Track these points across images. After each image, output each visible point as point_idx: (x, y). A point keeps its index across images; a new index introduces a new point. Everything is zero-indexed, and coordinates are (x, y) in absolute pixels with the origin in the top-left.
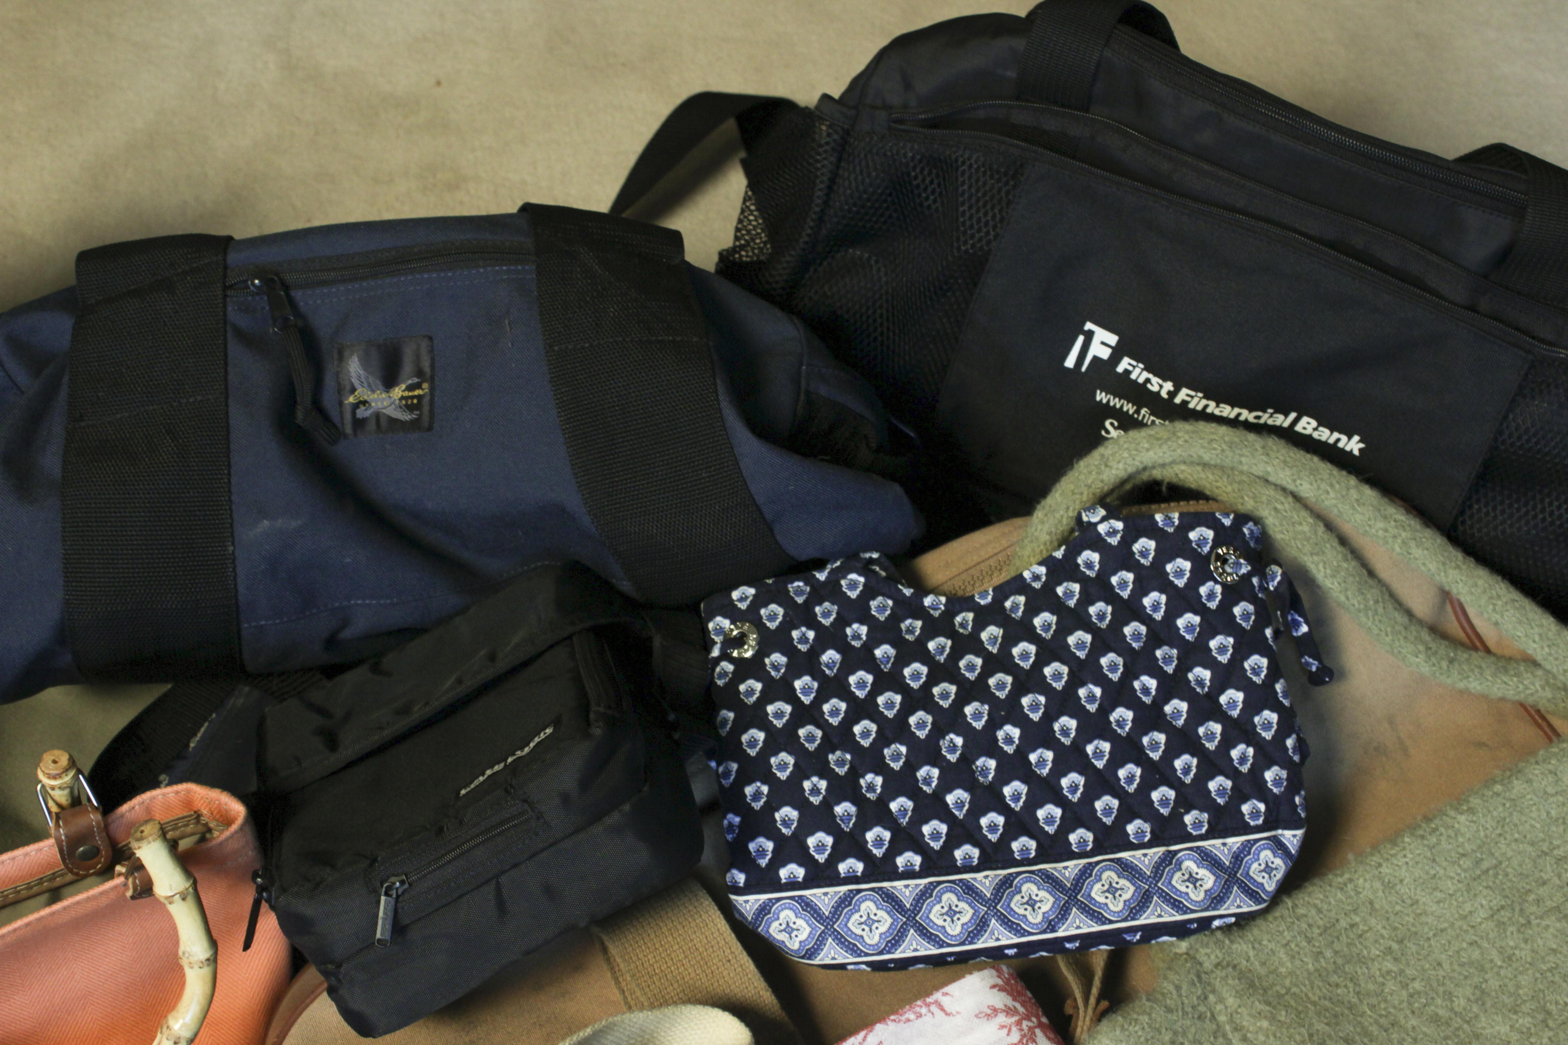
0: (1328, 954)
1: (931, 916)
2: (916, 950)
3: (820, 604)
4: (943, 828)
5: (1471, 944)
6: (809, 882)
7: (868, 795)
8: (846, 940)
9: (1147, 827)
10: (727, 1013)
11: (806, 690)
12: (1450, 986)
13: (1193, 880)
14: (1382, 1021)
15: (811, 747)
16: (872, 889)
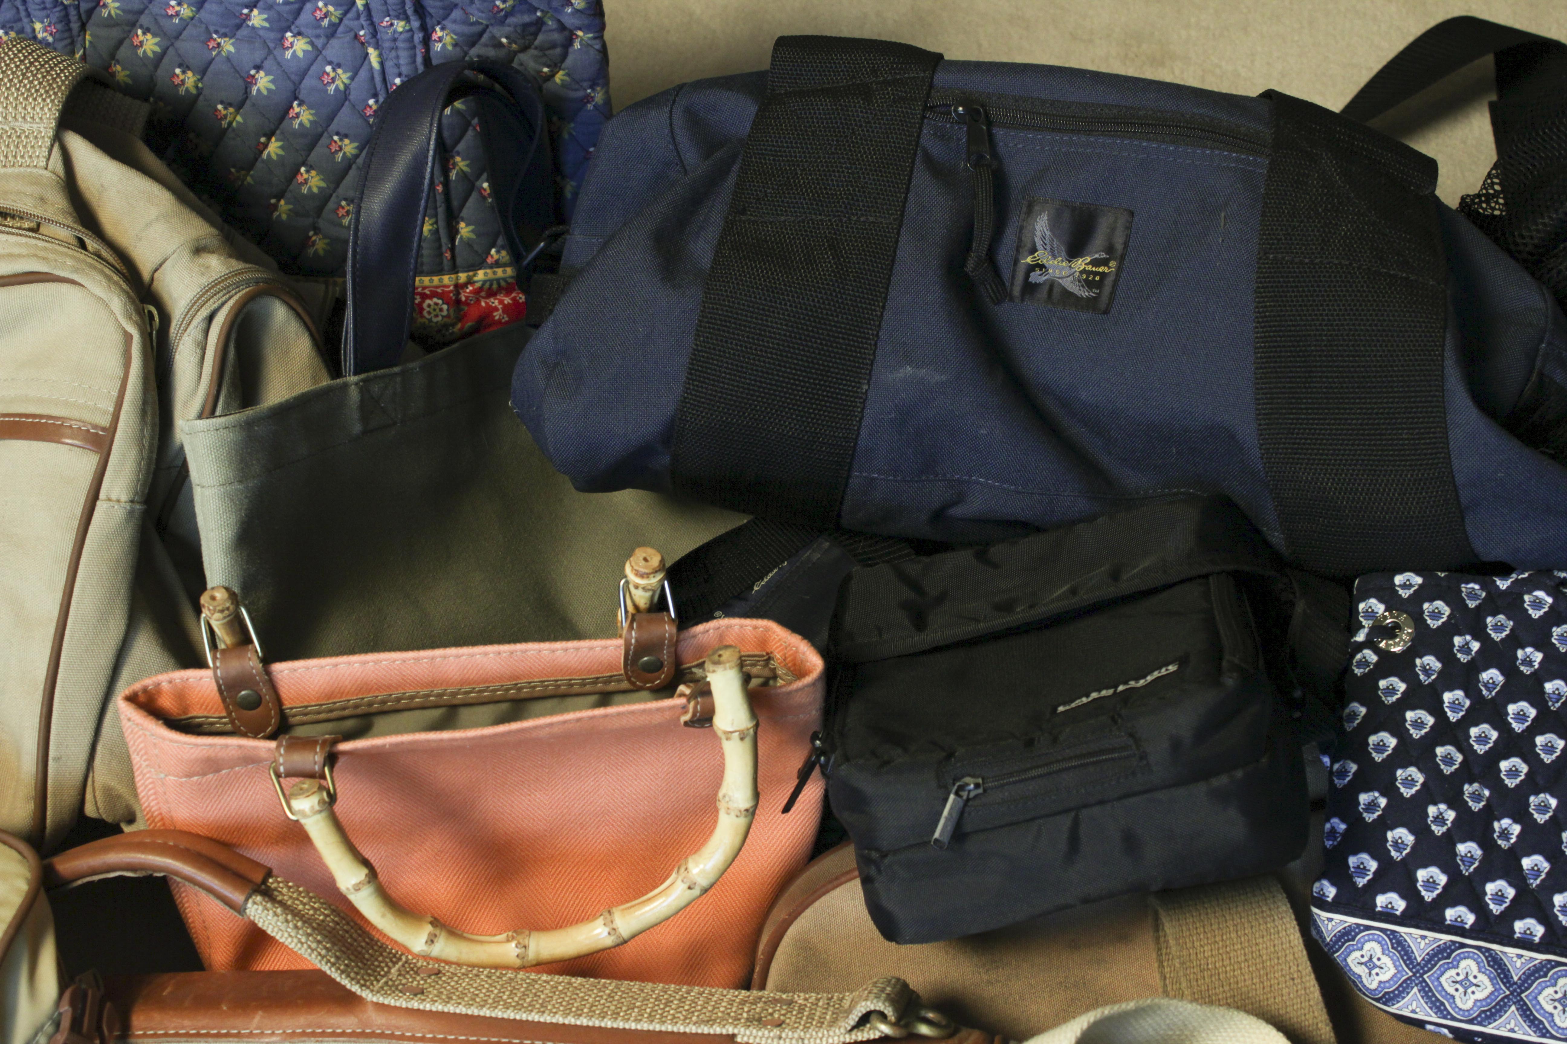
1: (1540, 998)
3: (1494, 615)
6: (1408, 919)
7: (1499, 842)
8: (1434, 995)
11: (1455, 706)
15: (1447, 770)
16: (1479, 948)
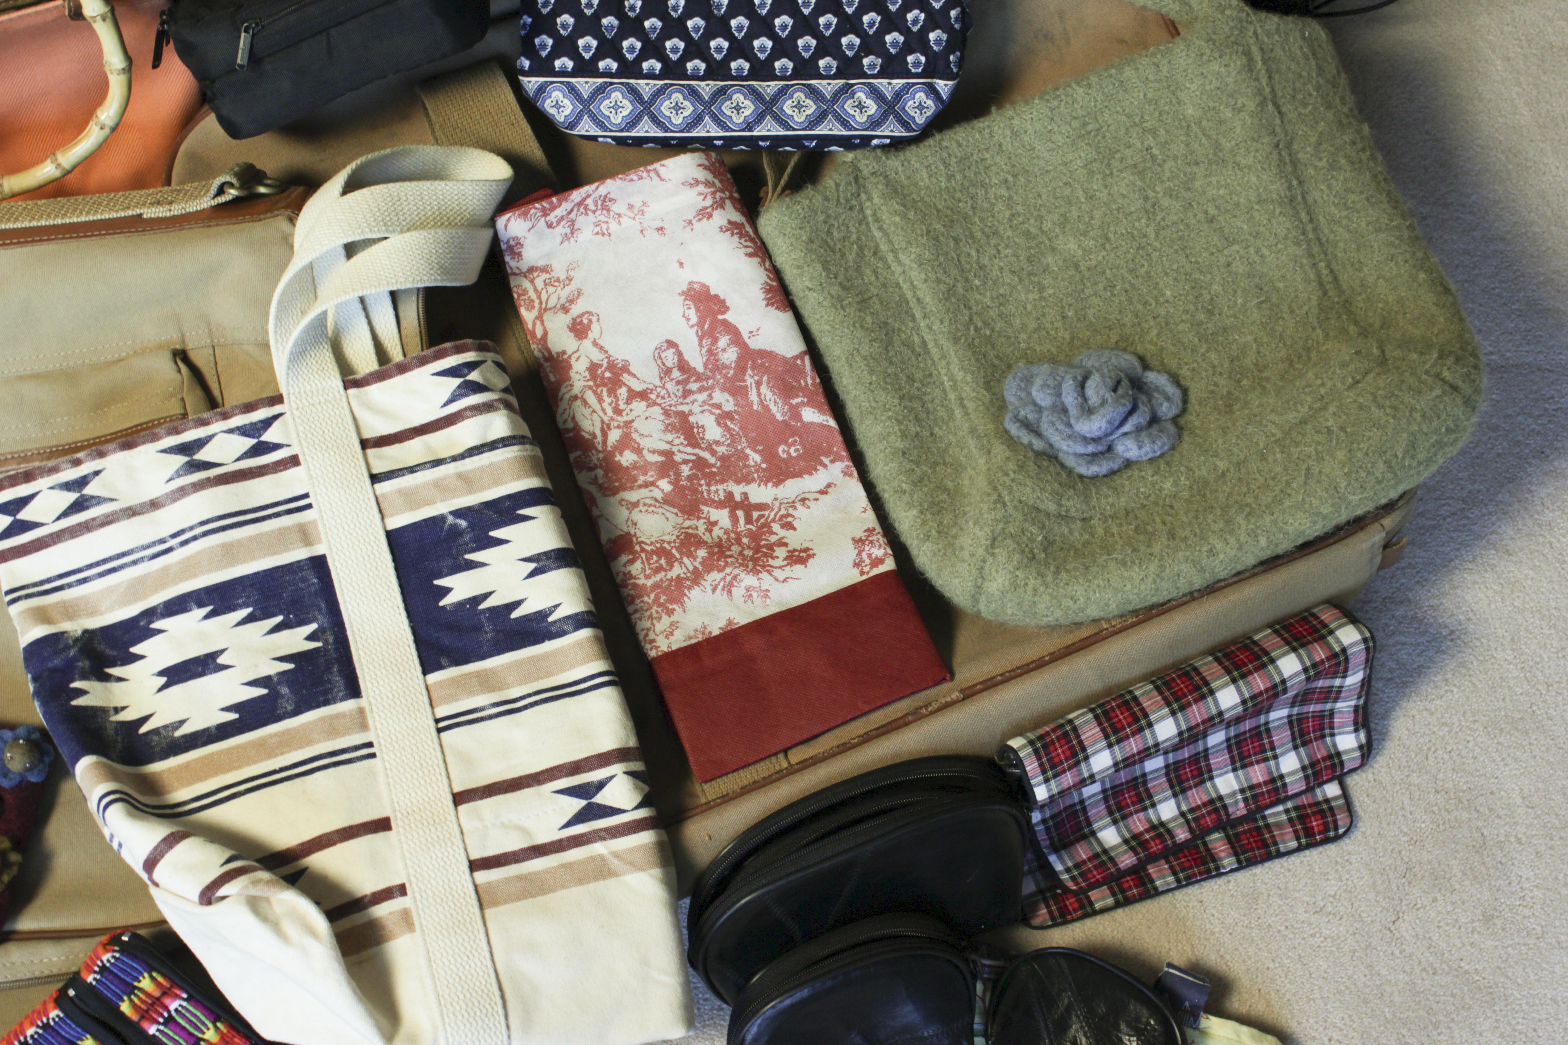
0: (959, 177)
1: (662, 108)
2: (647, 132)
4: (682, 45)
5: (1065, 184)
6: (576, 72)
8: (598, 118)
9: (834, 64)
10: (500, 158)
12: (1043, 212)
13: (861, 107)
14: (987, 230)
16: (621, 84)
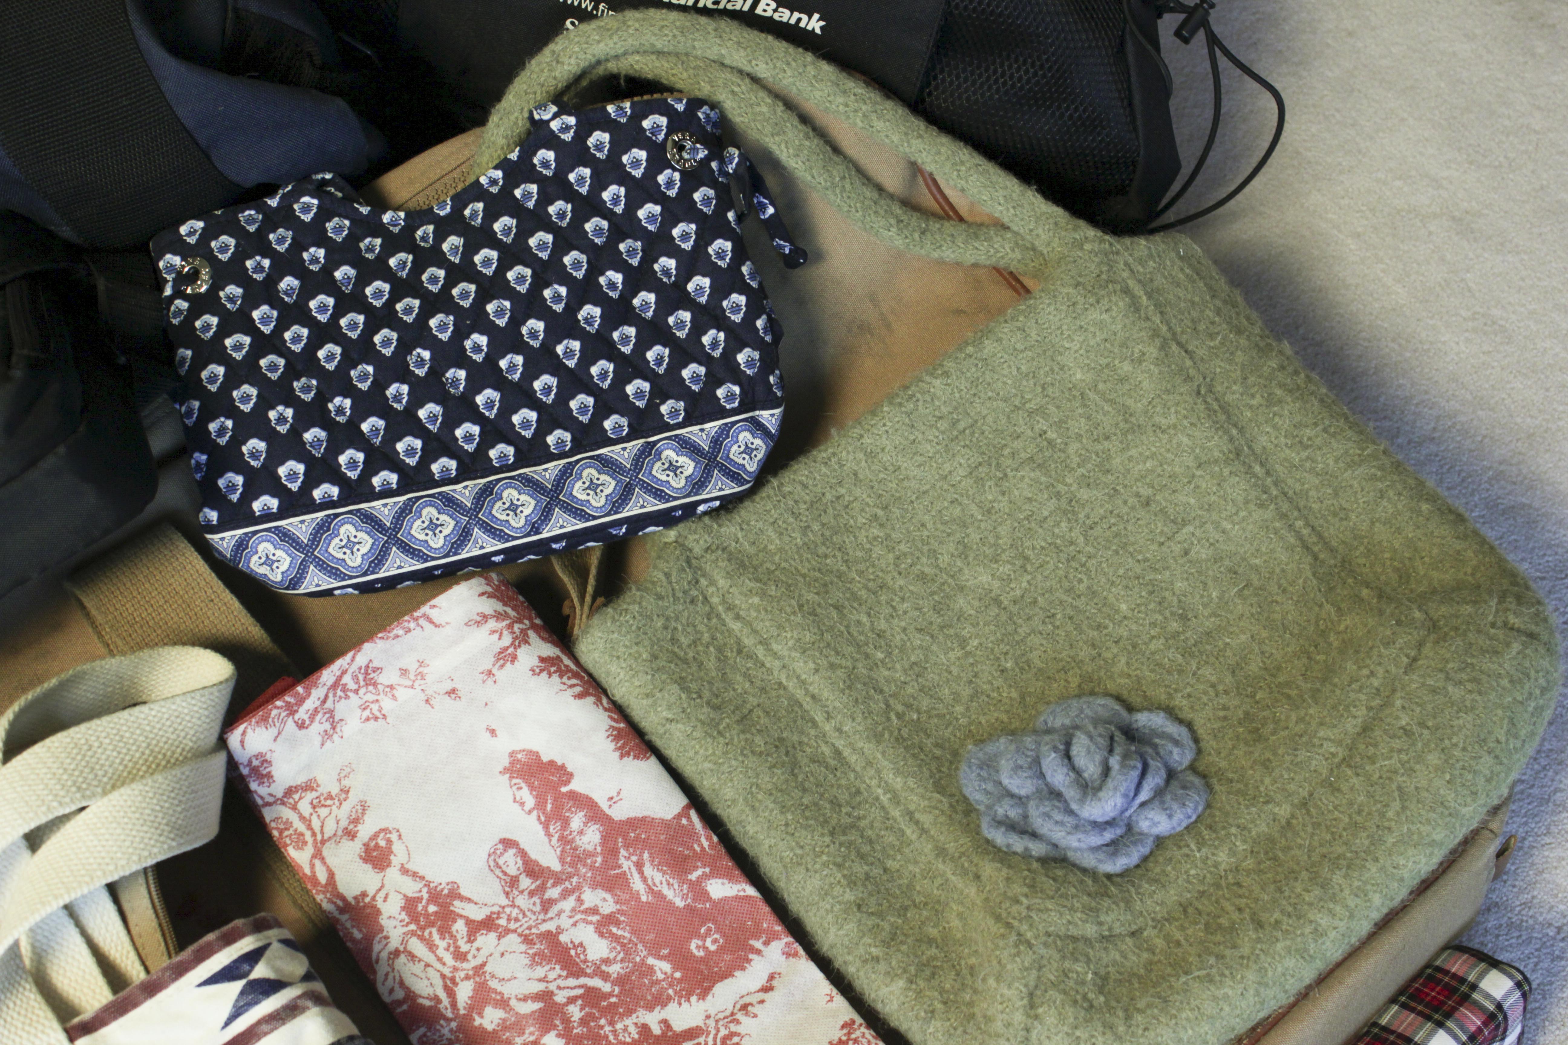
0: (816, 527)
1: (413, 532)
2: (400, 567)
3: (274, 231)
4: (418, 444)
5: (952, 502)
6: (284, 513)
7: (338, 419)
8: (328, 565)
9: (624, 421)
10: (208, 651)
11: (265, 320)
12: (935, 545)
13: (673, 468)
14: (870, 584)
15: (274, 376)
16: (350, 512)
